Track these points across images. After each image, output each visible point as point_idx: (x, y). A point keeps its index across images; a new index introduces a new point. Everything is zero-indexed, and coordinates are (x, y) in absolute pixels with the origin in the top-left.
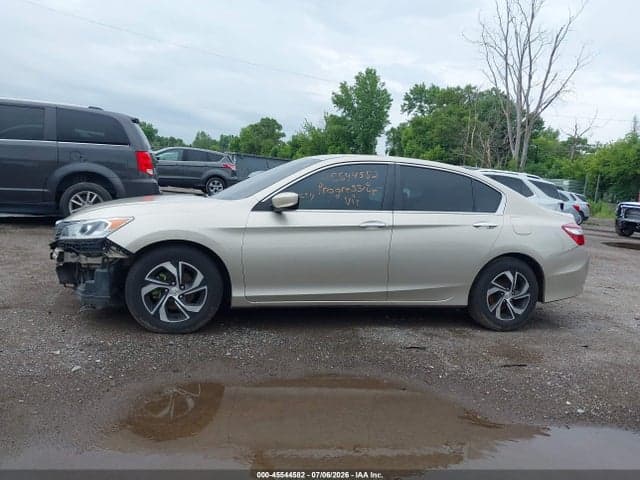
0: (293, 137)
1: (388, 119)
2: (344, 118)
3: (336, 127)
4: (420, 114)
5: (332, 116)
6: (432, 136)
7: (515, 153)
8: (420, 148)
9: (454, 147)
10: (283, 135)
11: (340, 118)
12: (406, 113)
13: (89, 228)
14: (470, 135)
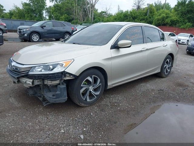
0: (10, 11)
1: (46, 4)
2: (30, 3)
3: (27, 7)
4: (56, 3)
5: (25, 3)
6: (63, 11)
7: (90, 16)
8: (60, 15)
9: (71, 14)
10: (5, 10)
11: (28, 4)
12: (51, 2)
13: (51, 67)
14: (76, 10)
